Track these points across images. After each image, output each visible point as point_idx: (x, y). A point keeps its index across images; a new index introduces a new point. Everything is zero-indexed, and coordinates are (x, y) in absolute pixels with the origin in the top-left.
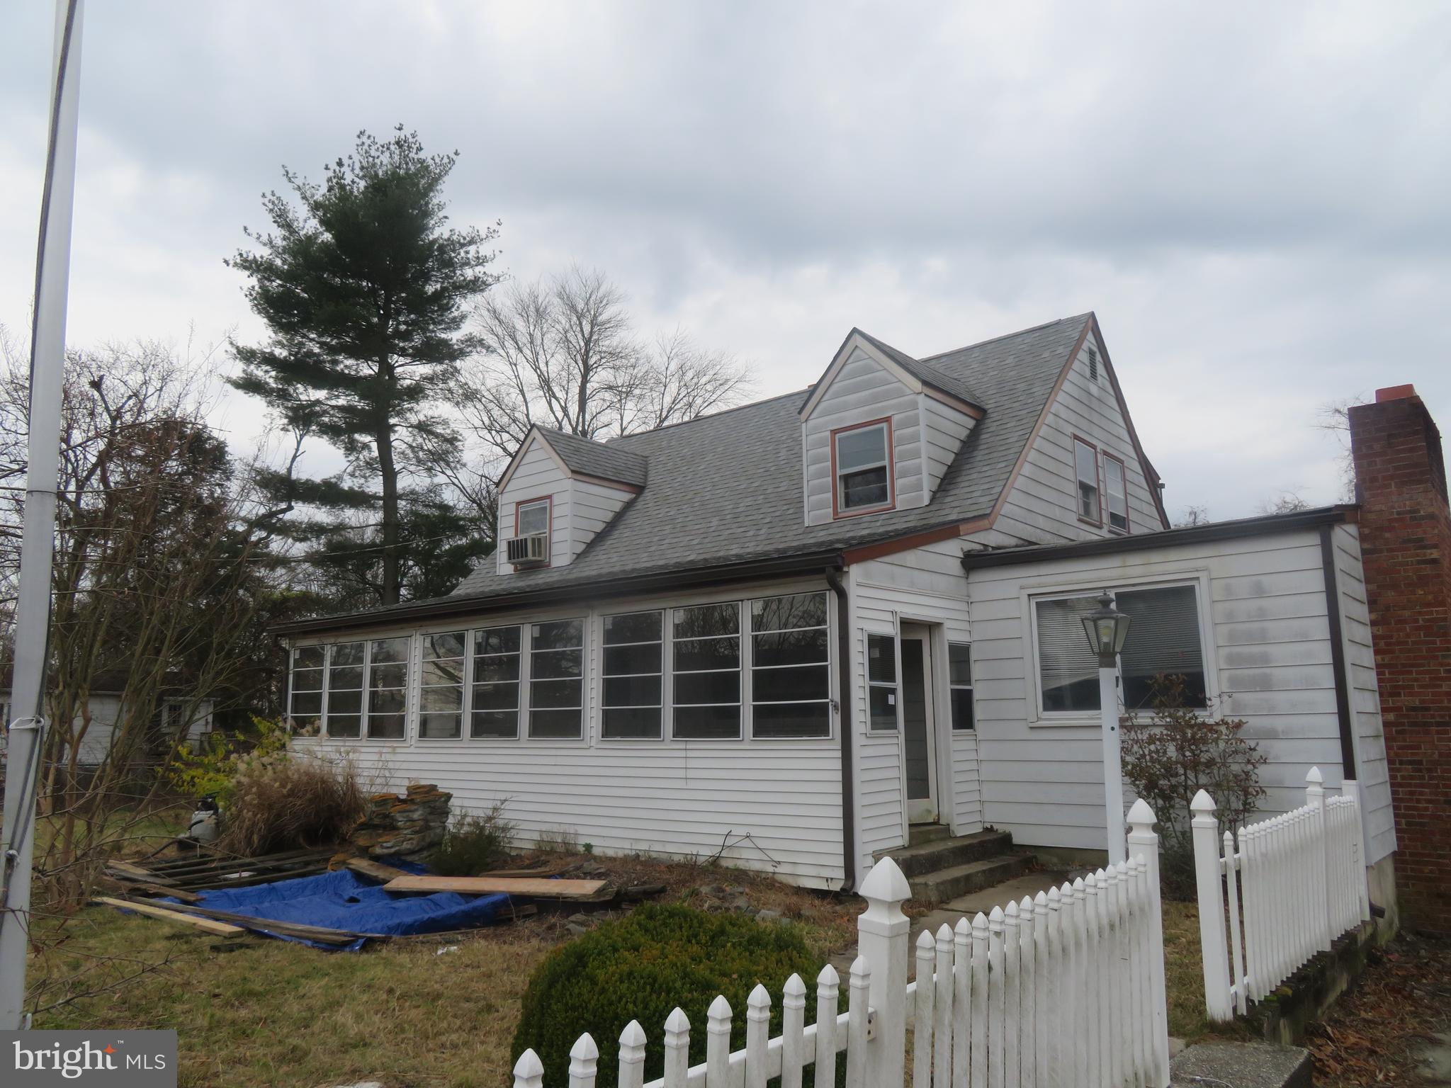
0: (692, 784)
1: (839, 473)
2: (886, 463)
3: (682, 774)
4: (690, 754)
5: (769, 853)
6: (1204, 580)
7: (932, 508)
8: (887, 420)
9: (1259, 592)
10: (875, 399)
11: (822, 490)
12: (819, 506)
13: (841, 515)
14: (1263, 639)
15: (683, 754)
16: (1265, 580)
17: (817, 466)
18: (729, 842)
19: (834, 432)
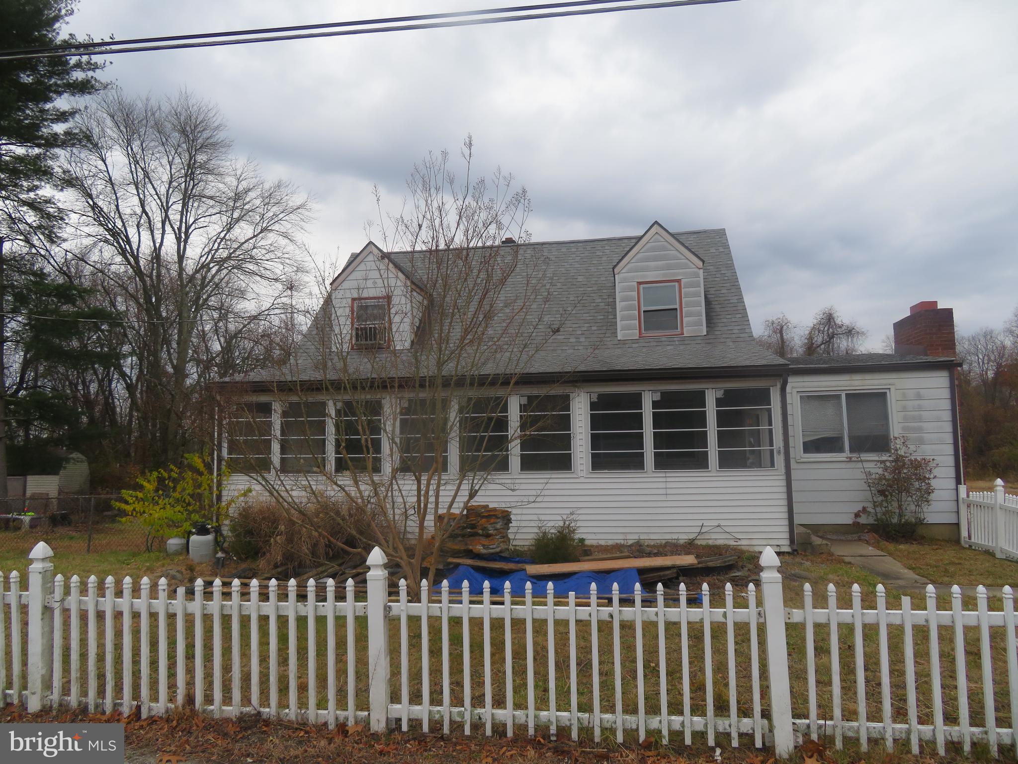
0: (670, 498)
1: (643, 309)
2: (677, 306)
3: (663, 491)
4: (668, 479)
5: (733, 534)
6: (892, 390)
7: (710, 337)
8: (679, 281)
9: (919, 397)
10: (669, 267)
11: (630, 318)
12: (628, 328)
13: (644, 335)
14: (920, 419)
15: (664, 480)
16: (922, 391)
17: (627, 303)
18: (704, 530)
19: (639, 283)
